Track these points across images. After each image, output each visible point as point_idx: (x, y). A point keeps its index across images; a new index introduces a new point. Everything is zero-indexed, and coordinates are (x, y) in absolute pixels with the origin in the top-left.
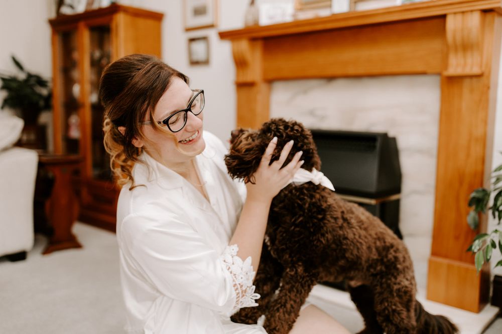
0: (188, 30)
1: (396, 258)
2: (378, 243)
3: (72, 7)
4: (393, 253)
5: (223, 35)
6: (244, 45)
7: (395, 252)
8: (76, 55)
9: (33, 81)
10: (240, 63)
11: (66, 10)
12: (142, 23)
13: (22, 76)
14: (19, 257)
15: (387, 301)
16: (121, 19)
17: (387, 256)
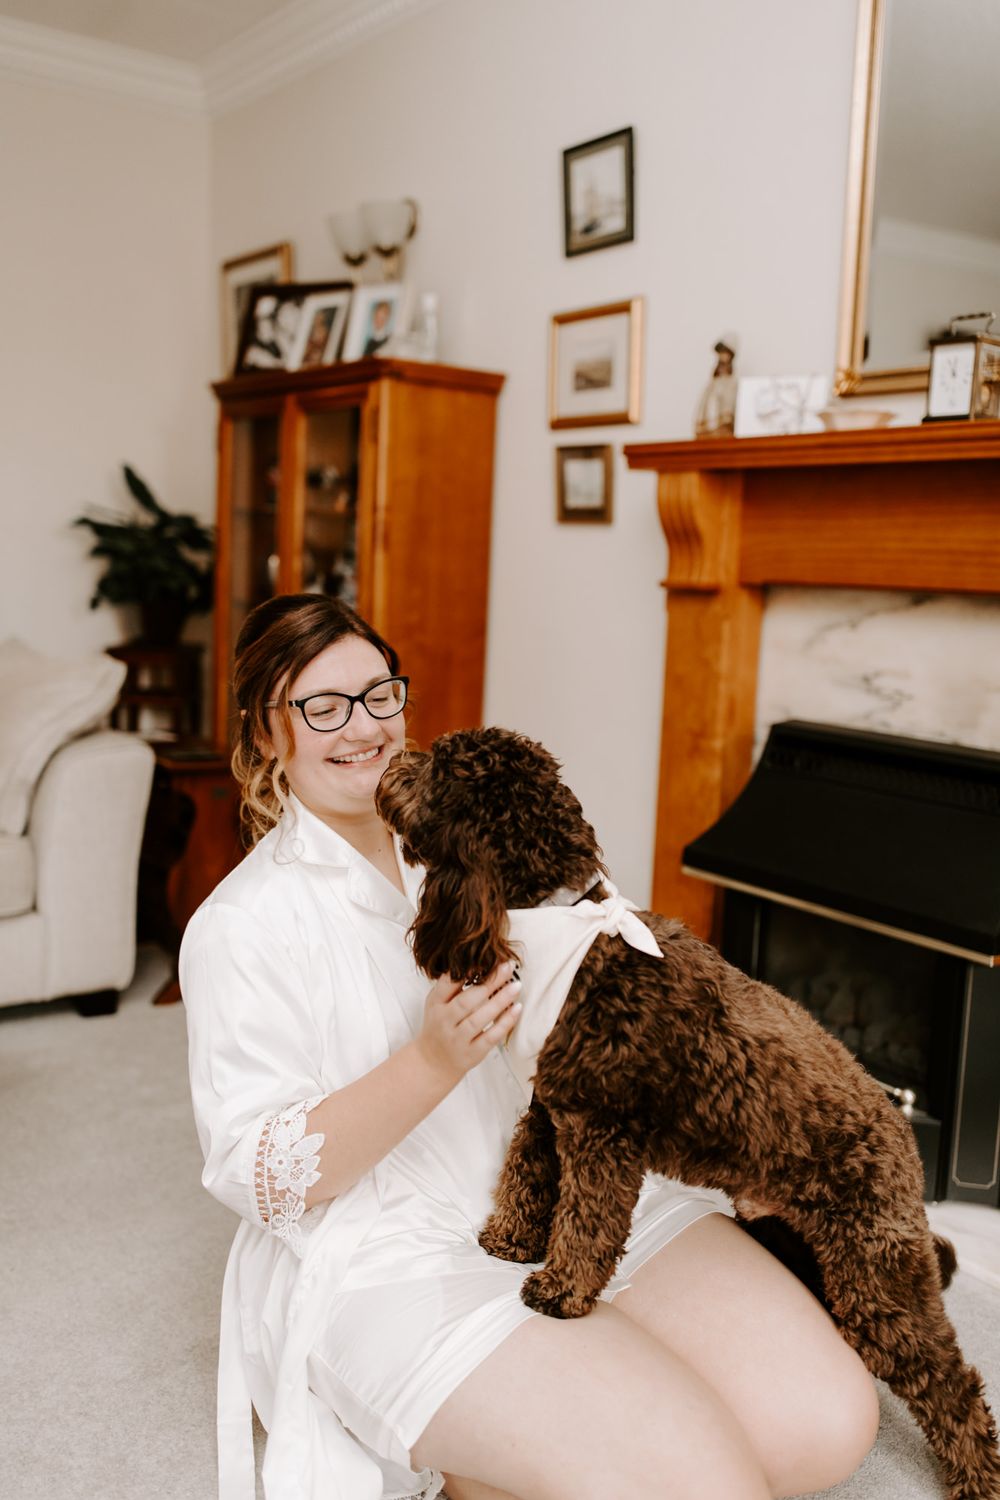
0: (559, 425)
1: (871, 1169)
2: (815, 1117)
3: (274, 350)
4: (865, 1154)
5: (638, 456)
6: (691, 485)
7: (872, 1150)
8: (277, 476)
9: (170, 532)
10: (680, 533)
11: (259, 358)
12: (440, 402)
13: (147, 519)
14: (98, 1003)
15: (854, 1290)
16: (384, 393)
17: (839, 1161)
